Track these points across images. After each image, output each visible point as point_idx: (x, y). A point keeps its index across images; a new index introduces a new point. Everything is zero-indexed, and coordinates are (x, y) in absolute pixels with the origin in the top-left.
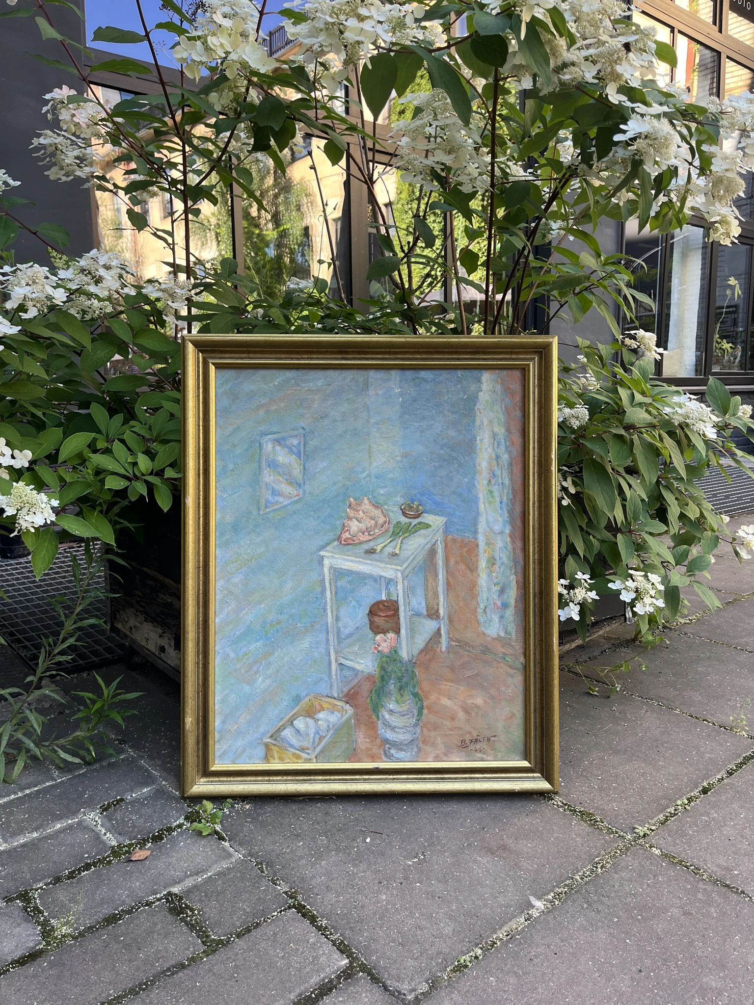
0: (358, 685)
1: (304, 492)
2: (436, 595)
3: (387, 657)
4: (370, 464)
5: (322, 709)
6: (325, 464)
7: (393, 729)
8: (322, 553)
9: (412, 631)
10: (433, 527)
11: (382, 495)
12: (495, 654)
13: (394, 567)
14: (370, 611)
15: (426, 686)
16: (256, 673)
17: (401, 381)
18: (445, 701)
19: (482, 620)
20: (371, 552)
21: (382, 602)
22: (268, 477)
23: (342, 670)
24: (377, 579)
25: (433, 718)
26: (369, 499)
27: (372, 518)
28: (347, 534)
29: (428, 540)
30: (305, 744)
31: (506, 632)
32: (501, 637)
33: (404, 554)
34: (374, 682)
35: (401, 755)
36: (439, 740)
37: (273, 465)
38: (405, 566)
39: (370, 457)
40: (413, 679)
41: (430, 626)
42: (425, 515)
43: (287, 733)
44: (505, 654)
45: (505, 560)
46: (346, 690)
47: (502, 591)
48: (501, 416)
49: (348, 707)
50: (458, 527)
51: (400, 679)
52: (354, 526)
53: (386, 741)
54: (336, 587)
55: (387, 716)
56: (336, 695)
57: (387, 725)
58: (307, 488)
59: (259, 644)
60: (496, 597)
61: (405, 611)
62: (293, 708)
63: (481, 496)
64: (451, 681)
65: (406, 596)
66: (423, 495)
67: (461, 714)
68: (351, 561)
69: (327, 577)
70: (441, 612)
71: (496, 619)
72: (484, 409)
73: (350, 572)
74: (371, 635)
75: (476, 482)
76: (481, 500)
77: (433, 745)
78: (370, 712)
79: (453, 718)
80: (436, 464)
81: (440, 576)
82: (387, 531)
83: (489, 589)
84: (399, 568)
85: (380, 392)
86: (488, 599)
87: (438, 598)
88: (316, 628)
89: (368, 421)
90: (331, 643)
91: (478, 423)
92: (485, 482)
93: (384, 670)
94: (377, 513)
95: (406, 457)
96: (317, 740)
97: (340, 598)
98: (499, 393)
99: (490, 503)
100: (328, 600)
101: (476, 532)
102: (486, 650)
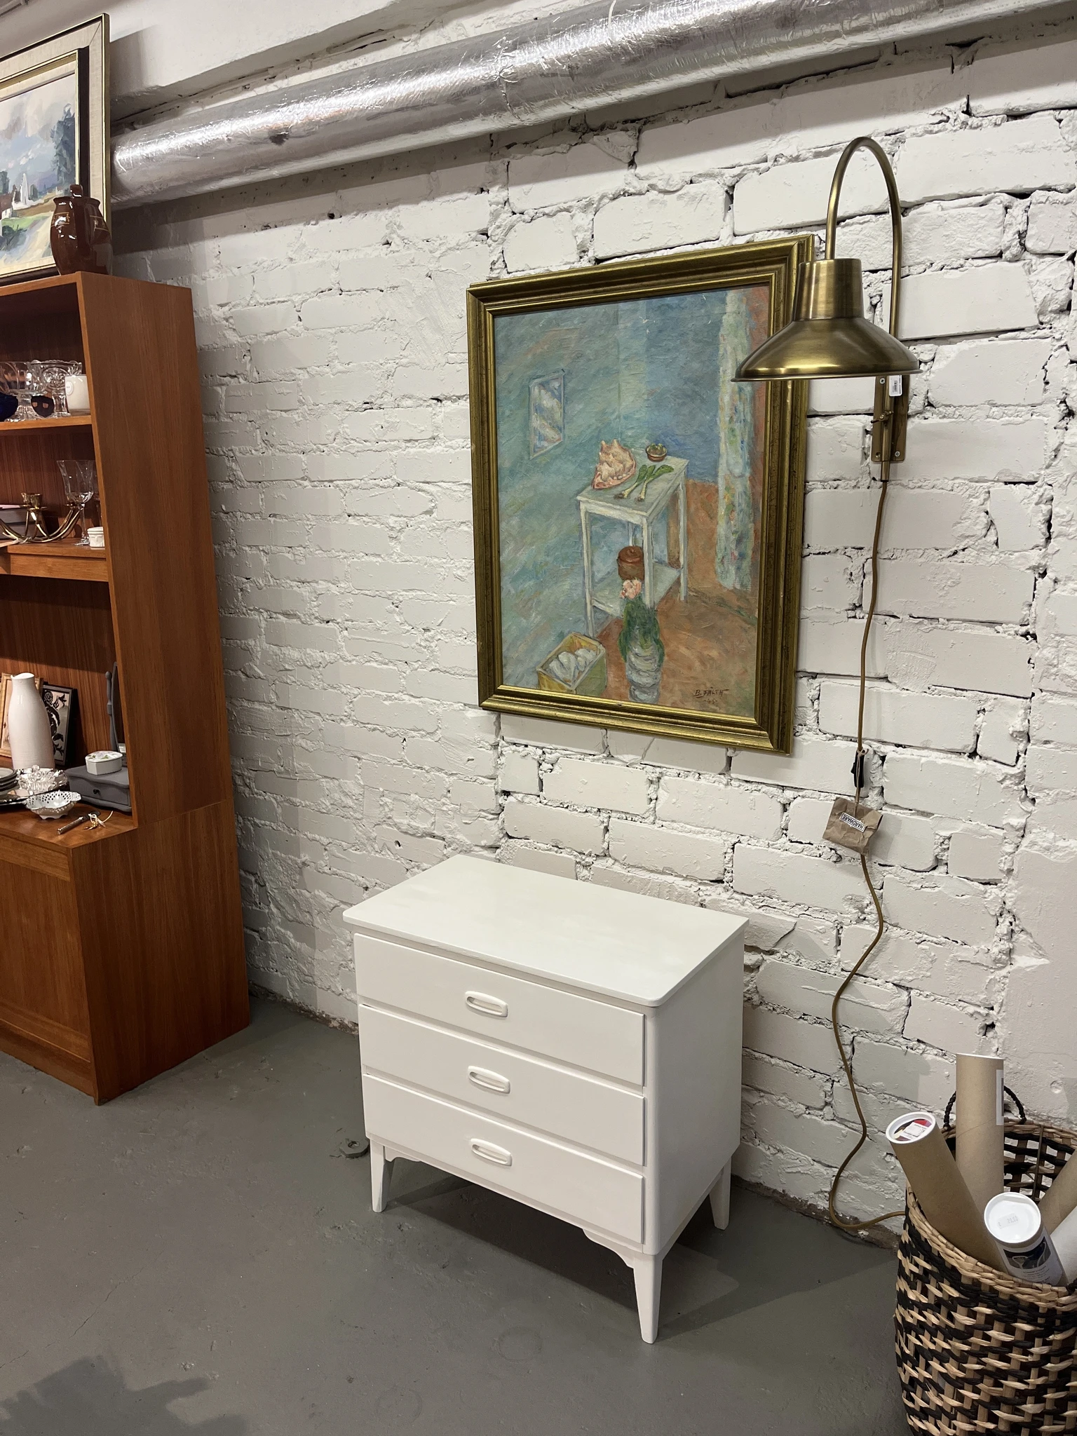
0: (609, 628)
1: (564, 435)
2: (677, 541)
3: (633, 603)
4: (620, 404)
5: (581, 647)
6: (581, 406)
7: (638, 671)
8: (579, 498)
9: (655, 577)
10: (675, 471)
11: (630, 437)
12: (730, 607)
13: (639, 512)
14: (619, 557)
15: (665, 632)
16: (531, 608)
17: (648, 310)
18: (683, 650)
19: (719, 570)
20: (619, 497)
21: (628, 548)
22: (536, 422)
23: (595, 612)
24: (625, 525)
25: (672, 665)
26: (618, 441)
27: (621, 462)
28: (599, 478)
29: (670, 484)
30: (568, 677)
31: (742, 585)
32: (735, 588)
33: (649, 500)
34: (622, 626)
35: (643, 697)
36: (677, 688)
37: (540, 409)
38: (649, 512)
39: (619, 397)
40: (655, 626)
41: (671, 574)
42: (669, 457)
43: (554, 665)
44: (739, 607)
45: (744, 506)
46: (599, 631)
47: (739, 541)
48: (746, 341)
49: (601, 647)
50: (699, 470)
51: (643, 625)
52: (605, 470)
53: (632, 682)
54: (591, 532)
55: (633, 659)
56: (591, 635)
57: (633, 668)
58: (567, 432)
59: (532, 583)
60: (733, 546)
61: (649, 558)
62: (558, 643)
63: (722, 435)
64: (689, 631)
65: (651, 543)
66: (667, 437)
67: (697, 664)
68: (603, 506)
69: (583, 522)
70: (682, 560)
71: (732, 570)
72: (728, 335)
73: (602, 518)
74: (620, 580)
75: (718, 419)
76: (723, 440)
77: (671, 691)
78: (621, 654)
79: (690, 668)
80: (681, 401)
81: (682, 523)
82: (633, 475)
83: (727, 538)
84: (645, 514)
85: (629, 325)
86: (725, 549)
87: (678, 546)
88: (575, 571)
89: (618, 358)
90: (587, 585)
91: (721, 352)
92: (728, 419)
93: (630, 615)
94: (625, 456)
95: (652, 395)
96: (577, 675)
97: (595, 543)
98: (744, 314)
99: (731, 443)
100: (585, 545)
101: (716, 476)
102: (722, 602)
